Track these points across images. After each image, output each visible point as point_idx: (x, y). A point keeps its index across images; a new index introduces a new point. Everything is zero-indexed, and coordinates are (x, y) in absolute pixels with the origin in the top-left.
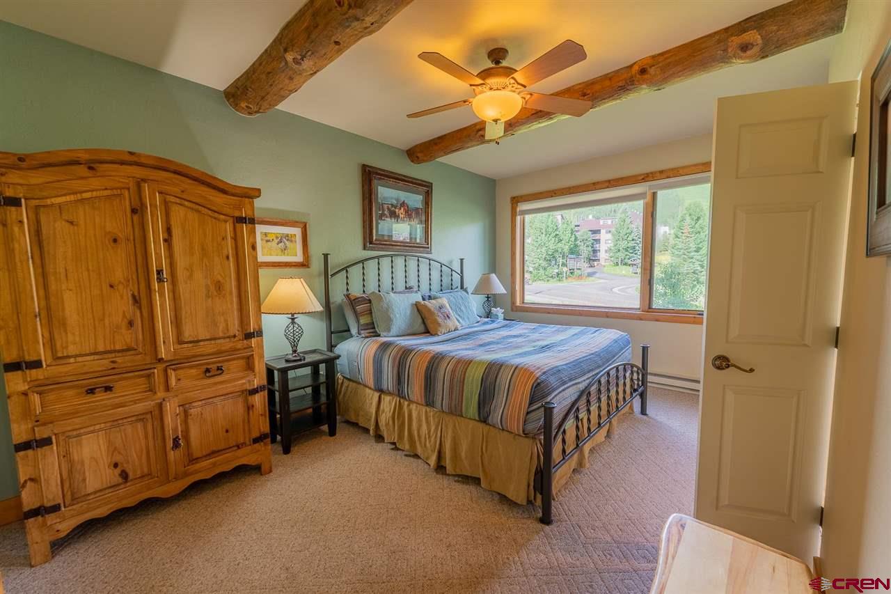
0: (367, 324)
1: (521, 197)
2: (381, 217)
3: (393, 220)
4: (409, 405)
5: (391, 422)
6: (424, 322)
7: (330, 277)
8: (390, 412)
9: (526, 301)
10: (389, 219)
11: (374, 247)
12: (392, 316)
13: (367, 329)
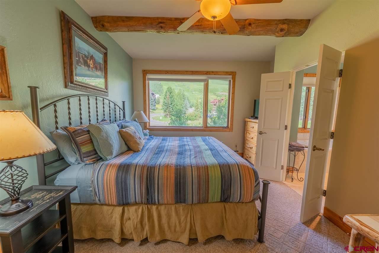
0: (90, 152)
1: (149, 71)
2: (78, 62)
3: (86, 67)
4: (157, 208)
5: (139, 226)
6: (126, 144)
7: (39, 110)
8: (137, 218)
9: (150, 125)
10: (83, 66)
11: (75, 87)
12: (111, 142)
13: (89, 156)
